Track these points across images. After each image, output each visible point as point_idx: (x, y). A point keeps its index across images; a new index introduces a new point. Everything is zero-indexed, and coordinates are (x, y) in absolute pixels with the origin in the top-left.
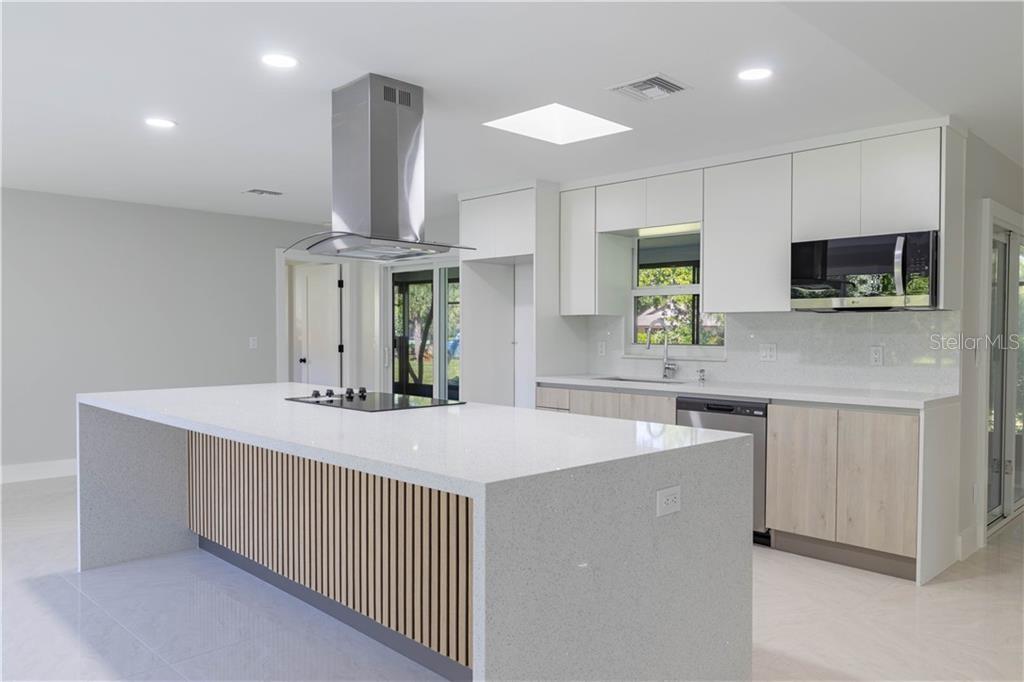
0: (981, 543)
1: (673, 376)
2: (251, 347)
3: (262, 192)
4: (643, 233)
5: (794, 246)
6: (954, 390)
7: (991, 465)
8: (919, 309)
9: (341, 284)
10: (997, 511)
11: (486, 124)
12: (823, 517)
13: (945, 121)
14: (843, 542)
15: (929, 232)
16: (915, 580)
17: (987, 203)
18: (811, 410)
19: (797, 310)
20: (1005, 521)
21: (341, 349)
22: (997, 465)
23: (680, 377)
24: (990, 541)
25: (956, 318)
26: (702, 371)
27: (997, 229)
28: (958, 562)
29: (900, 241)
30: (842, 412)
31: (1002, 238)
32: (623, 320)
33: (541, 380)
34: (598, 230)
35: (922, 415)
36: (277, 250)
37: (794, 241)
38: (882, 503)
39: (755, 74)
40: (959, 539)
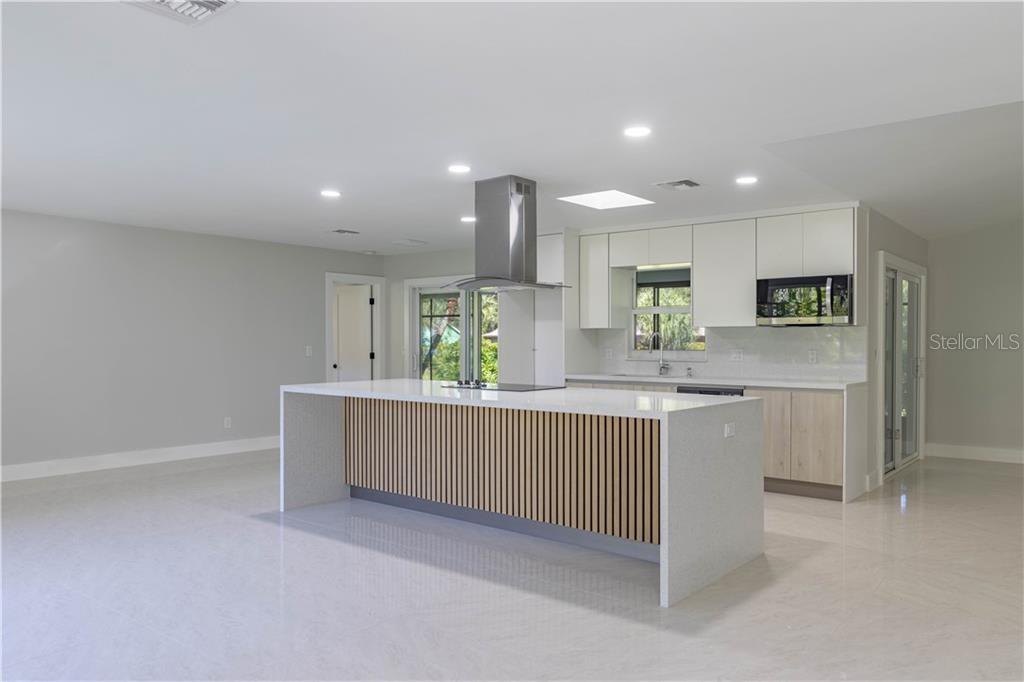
0: (881, 482)
1: (667, 373)
2: (308, 355)
3: (345, 232)
4: (640, 268)
5: (759, 282)
6: (864, 378)
7: (886, 435)
8: (842, 325)
9: (372, 301)
10: (890, 465)
11: (561, 199)
12: (782, 463)
13: (856, 204)
14: (796, 479)
15: (847, 276)
16: (841, 500)
17: (882, 253)
18: (773, 393)
19: (760, 325)
20: (894, 472)
21: (372, 356)
22: (890, 434)
23: (672, 373)
24: (885, 481)
25: (863, 332)
26: (689, 369)
27: (888, 269)
28: (866, 493)
29: (829, 280)
30: (794, 394)
31: (891, 275)
32: (626, 333)
33: (570, 377)
34: (611, 266)
35: (845, 393)
36: (327, 274)
37: (759, 278)
38: (820, 451)
39: (747, 180)
40: (868, 478)
